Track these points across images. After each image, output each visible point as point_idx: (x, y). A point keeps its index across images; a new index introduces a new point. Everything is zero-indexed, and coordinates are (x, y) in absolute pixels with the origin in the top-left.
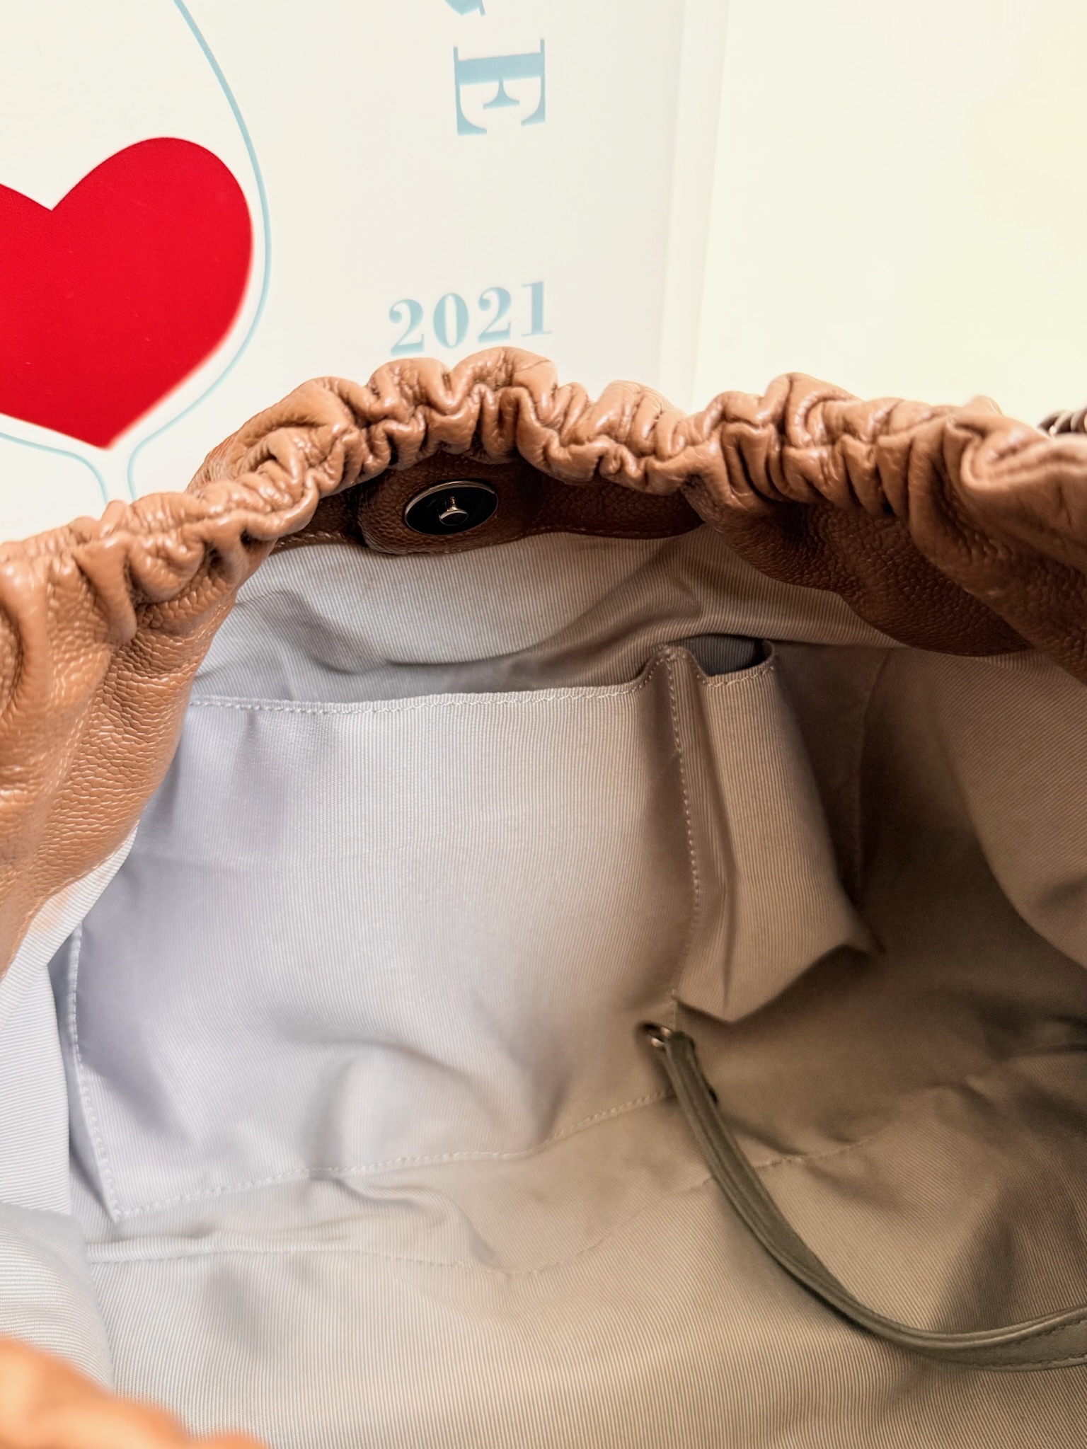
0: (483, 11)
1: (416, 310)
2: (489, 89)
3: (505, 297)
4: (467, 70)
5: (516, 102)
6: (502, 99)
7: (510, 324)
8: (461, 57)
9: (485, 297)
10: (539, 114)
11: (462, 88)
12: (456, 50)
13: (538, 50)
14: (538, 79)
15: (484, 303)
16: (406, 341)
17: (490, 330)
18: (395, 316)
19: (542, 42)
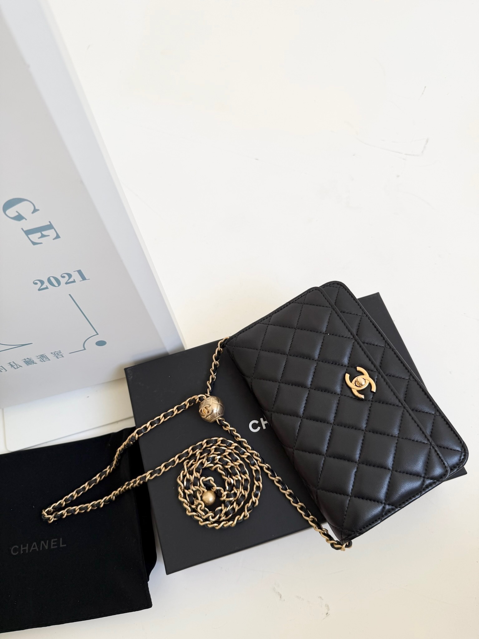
0: (26, 219)
1: (41, 281)
2: (39, 234)
3: (70, 276)
4: (29, 232)
5: (49, 236)
6: (43, 236)
7: (74, 279)
8: (25, 230)
9: (63, 275)
10: (58, 237)
11: (29, 236)
12: (22, 229)
13: (49, 224)
14: (53, 230)
15: (64, 277)
16: (41, 288)
17: (69, 281)
18: (36, 284)
19: (50, 222)
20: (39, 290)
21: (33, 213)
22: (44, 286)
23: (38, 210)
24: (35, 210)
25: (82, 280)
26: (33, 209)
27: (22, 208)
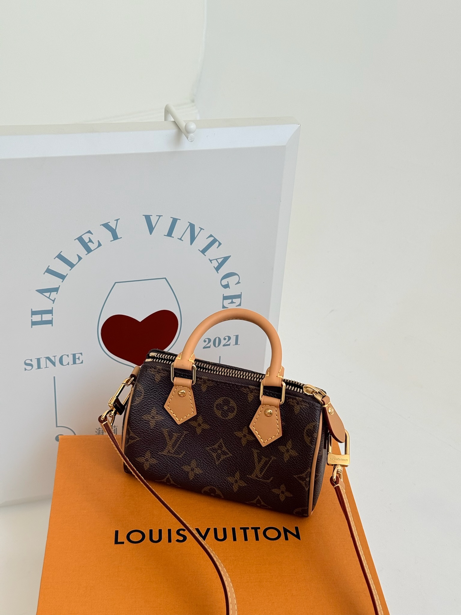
0: (229, 288)
1: (210, 340)
2: (230, 301)
3: (229, 338)
4: (225, 298)
5: (235, 303)
6: (232, 302)
7: (230, 343)
8: (224, 296)
9: (225, 337)
10: (240, 305)
11: (224, 301)
14: (240, 299)
15: (225, 339)
17: (226, 344)
18: (205, 341)
19: (241, 293)
20: (204, 348)
21: (236, 284)
22: (209, 345)
23: (240, 283)
24: (238, 283)
25: (235, 344)
26: (237, 282)
27: (232, 280)
